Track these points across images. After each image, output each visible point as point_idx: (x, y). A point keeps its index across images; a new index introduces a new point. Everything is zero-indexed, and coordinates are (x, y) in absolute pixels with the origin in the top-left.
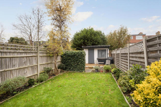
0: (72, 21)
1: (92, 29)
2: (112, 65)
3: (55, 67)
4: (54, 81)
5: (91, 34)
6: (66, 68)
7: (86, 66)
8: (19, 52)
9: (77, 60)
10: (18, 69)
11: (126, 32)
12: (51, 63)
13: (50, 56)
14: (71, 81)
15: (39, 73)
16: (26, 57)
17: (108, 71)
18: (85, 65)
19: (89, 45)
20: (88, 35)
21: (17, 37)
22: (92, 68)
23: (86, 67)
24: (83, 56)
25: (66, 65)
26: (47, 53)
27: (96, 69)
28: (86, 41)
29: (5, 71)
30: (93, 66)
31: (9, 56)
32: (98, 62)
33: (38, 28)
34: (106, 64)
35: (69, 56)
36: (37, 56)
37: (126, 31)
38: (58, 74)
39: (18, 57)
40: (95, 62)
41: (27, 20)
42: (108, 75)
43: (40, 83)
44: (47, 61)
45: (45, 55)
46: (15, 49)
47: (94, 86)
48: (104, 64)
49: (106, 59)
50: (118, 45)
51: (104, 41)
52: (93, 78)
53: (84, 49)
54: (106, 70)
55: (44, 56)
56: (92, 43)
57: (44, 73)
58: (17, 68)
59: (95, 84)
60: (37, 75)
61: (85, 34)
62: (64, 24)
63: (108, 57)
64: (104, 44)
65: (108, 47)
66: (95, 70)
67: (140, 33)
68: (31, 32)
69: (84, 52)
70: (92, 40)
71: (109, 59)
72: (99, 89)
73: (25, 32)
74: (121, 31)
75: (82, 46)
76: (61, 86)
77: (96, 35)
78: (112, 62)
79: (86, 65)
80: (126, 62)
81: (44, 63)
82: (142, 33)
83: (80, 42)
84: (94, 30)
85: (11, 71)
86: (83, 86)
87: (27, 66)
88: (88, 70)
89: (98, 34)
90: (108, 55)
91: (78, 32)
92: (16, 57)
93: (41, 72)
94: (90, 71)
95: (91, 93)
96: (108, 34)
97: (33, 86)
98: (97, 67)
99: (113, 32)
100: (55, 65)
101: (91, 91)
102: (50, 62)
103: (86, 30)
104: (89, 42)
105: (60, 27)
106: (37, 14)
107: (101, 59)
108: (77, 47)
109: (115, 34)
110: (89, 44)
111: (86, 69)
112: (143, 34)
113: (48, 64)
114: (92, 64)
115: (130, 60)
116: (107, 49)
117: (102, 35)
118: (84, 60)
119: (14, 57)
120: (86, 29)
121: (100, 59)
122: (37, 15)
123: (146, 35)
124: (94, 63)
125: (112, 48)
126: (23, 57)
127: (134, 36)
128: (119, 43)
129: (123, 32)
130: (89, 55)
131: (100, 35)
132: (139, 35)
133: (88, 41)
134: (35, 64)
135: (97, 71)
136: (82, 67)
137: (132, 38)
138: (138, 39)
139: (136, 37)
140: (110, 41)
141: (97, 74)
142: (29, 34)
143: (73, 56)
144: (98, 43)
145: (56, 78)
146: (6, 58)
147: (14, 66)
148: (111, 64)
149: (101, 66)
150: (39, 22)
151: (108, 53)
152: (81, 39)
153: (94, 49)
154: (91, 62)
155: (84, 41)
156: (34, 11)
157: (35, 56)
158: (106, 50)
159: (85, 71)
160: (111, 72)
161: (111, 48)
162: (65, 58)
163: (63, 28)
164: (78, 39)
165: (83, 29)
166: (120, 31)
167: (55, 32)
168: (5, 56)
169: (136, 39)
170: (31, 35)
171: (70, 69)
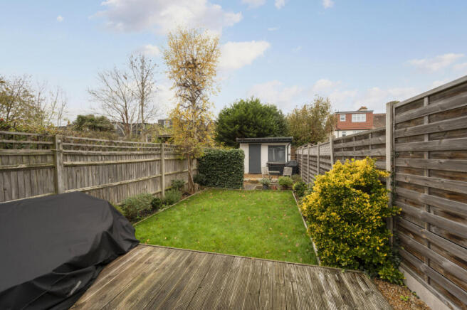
0: (216, 90)
1: (257, 101)
2: (295, 176)
3: (190, 179)
4: (190, 203)
5: (255, 114)
6: (206, 181)
7: (245, 179)
8: (137, 155)
9: (228, 167)
10: (135, 182)
11: (327, 108)
12: (181, 172)
13: (179, 159)
14: (221, 203)
15: (164, 189)
16: (146, 162)
17: (286, 187)
18: (243, 177)
19: (251, 137)
20: (249, 114)
21: (93, 116)
22: (257, 182)
23: (246, 181)
24: (239, 159)
25: (207, 176)
26: (175, 154)
27: (264, 185)
28: (245, 127)
29: (121, 185)
30: (259, 179)
31: (125, 161)
32: (270, 170)
33: (143, 98)
34: (284, 174)
35: (212, 159)
36: (160, 160)
37: (326, 106)
38: (194, 191)
39: (135, 162)
40: (262, 170)
41: (120, 80)
42: (286, 195)
43: (170, 206)
44: (175, 169)
45: (172, 157)
46: (132, 150)
47: (260, 209)
48: (281, 174)
49: (284, 165)
50: (310, 136)
51: (282, 127)
52: (259, 199)
53: (241, 144)
54: (283, 186)
55: (170, 160)
56: (256, 131)
57: (173, 190)
58: (134, 180)
59: (262, 207)
60: (161, 192)
61: (243, 113)
62: (201, 96)
63: (289, 160)
64: (281, 133)
65: (290, 141)
66: (262, 185)
67: (363, 108)
68: (126, 106)
69: (242, 152)
70: (256, 125)
71: (290, 165)
72: (268, 213)
73: (114, 107)
74: (317, 107)
75: (237, 139)
76: (206, 210)
77: (266, 114)
78: (296, 170)
79: (245, 176)
80: (314, 170)
81: (171, 173)
82: (365, 108)
83: (232, 130)
84: (261, 103)
85: (127, 184)
86: (242, 210)
87: (147, 178)
88: (250, 186)
89: (270, 112)
90: (290, 157)
91: (229, 107)
92: (133, 163)
93: (167, 188)
94: (254, 187)
95: (255, 219)
96: (290, 113)
97: (160, 211)
98: (267, 179)
99: (300, 108)
100: (190, 176)
101: (255, 215)
102: (179, 170)
103: (244, 103)
104: (251, 129)
105: (193, 100)
106: (139, 68)
107: (275, 165)
108: (226, 140)
109: (304, 111)
110: (251, 134)
111: (245, 184)
112: (368, 110)
113: (176, 174)
114: (256, 175)
115: (320, 168)
116: (286, 144)
117: (277, 114)
118: (242, 167)
119: (131, 163)
120: (245, 101)
121: (272, 165)
122: (140, 71)
123: (374, 113)
124: (261, 173)
125: (299, 141)
126: (142, 162)
127: (349, 114)
128: (313, 132)
129: (321, 109)
130: (250, 155)
131: (274, 115)
132: (359, 112)
133: (248, 128)
134: (157, 174)
135: (266, 186)
136: (237, 180)
137: (343, 118)
138: (357, 121)
139: (353, 116)
140: (294, 128)
141: (266, 193)
142: (123, 111)
143: (221, 159)
144: (270, 130)
145: (192, 198)
146: (121, 163)
147: (131, 177)
148: (293, 174)
149: (275, 179)
150: (143, 84)
151: (289, 152)
152: (235, 123)
153: (260, 145)
154: (255, 169)
155: (241, 128)
156: (134, 61)
157: (157, 160)
158: (285, 146)
159: (243, 188)
160: (292, 189)
161: (296, 142)
162: (205, 163)
163: (199, 103)
164: (228, 123)
165: (239, 101)
166: (314, 107)
167: (183, 110)
168: (120, 161)
169: (353, 121)
170: (126, 113)
171: (214, 183)
